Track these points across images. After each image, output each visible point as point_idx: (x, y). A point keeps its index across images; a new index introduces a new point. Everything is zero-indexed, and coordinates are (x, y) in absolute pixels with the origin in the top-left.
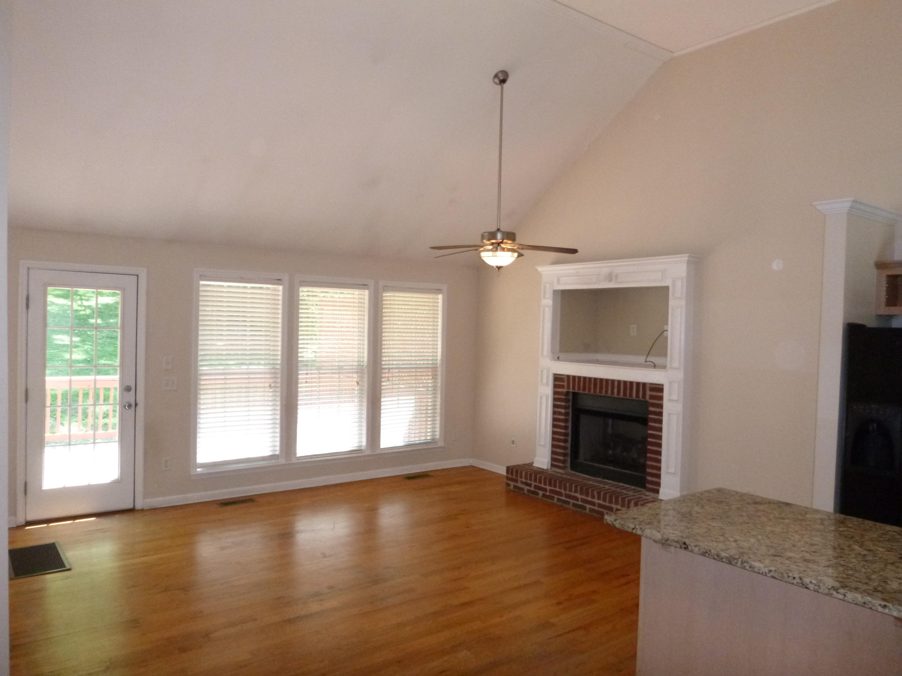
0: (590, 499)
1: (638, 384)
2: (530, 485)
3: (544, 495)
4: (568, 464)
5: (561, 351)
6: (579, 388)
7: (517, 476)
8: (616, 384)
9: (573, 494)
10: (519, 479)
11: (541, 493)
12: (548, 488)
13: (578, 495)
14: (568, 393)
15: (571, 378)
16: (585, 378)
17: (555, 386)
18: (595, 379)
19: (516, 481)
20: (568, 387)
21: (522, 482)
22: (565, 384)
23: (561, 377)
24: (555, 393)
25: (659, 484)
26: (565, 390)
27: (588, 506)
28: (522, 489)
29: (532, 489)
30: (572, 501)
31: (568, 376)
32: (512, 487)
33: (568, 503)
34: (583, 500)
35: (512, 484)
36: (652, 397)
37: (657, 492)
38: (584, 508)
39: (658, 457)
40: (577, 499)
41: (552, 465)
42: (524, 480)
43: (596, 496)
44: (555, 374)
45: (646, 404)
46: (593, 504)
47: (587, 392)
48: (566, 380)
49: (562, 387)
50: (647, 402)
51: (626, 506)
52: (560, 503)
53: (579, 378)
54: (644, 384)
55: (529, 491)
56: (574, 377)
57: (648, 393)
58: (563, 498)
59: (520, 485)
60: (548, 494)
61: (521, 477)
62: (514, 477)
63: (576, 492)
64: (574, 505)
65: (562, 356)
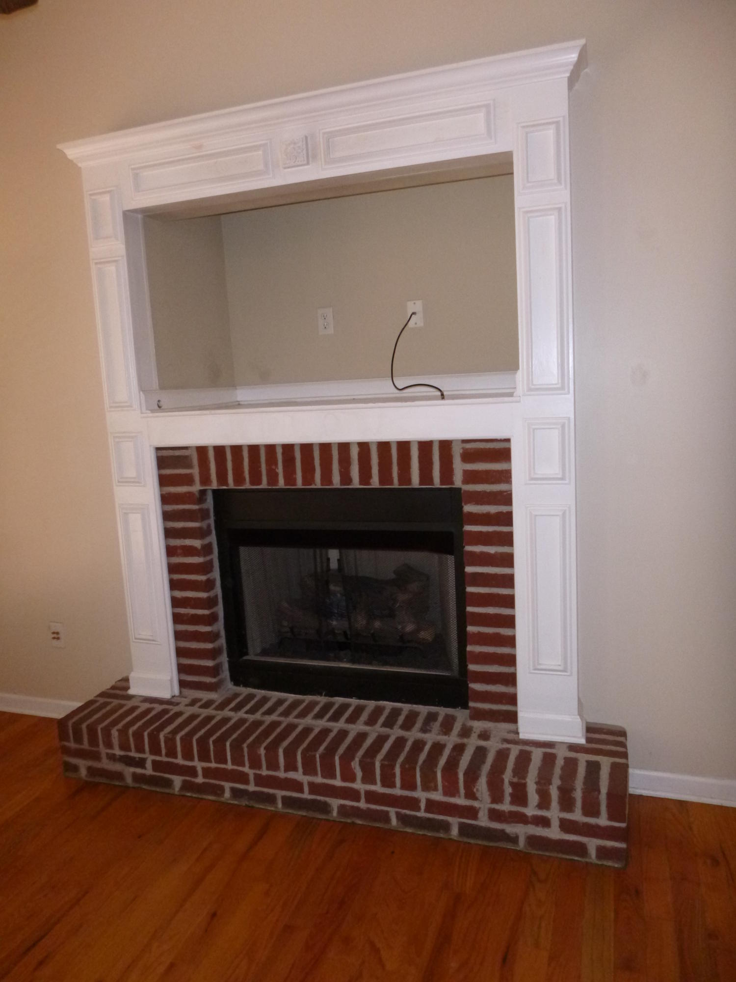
0: (338, 782)
1: (425, 447)
2: (141, 763)
3: (186, 786)
4: (226, 673)
5: (163, 387)
6: (239, 478)
7: (93, 740)
8: (354, 453)
9: (281, 774)
10: (103, 750)
11: (178, 781)
12: (199, 765)
13: (298, 775)
14: (203, 493)
15: (211, 454)
16: (254, 449)
17: (163, 481)
18: (288, 448)
19: (96, 756)
20: (205, 480)
21: (112, 758)
22: (195, 471)
23: (177, 453)
24: (165, 499)
25: (512, 699)
26: (196, 488)
27: (335, 803)
28: (120, 776)
29: (149, 771)
30: (280, 793)
31: (202, 451)
32: (83, 772)
33: (271, 799)
34: (314, 788)
35: (83, 765)
36: (471, 477)
37: (512, 717)
38: (325, 808)
39: (505, 631)
40: (297, 786)
41: (182, 684)
42: (118, 752)
43: (359, 774)
44: (158, 449)
45: (455, 497)
46: (354, 795)
47: (264, 485)
48: (195, 461)
49: (188, 480)
50: (460, 489)
51: (462, 791)
52: (244, 802)
53: (237, 450)
54: (446, 446)
55: (136, 778)
56: (220, 450)
57: (459, 467)
58: (252, 788)
59: (106, 764)
60: (200, 780)
61: (109, 745)
62: (86, 745)
63: (291, 766)
64: (288, 802)
65: (167, 398)
